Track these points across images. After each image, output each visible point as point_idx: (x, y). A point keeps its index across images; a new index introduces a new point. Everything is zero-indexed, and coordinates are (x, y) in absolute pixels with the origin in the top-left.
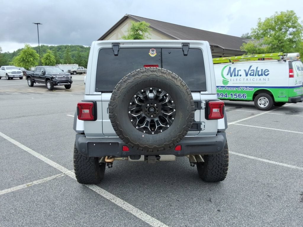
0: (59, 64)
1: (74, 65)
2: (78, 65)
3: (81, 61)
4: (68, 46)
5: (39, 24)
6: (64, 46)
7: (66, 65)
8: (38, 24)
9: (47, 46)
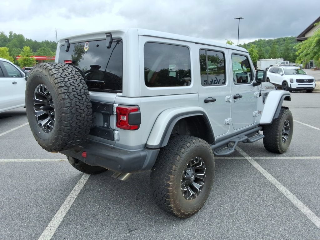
0: (262, 59)
1: (279, 59)
2: (283, 59)
3: (288, 54)
4: (287, 38)
5: (241, 18)
6: (282, 39)
7: (269, 60)
8: (239, 19)
9: (265, 40)
